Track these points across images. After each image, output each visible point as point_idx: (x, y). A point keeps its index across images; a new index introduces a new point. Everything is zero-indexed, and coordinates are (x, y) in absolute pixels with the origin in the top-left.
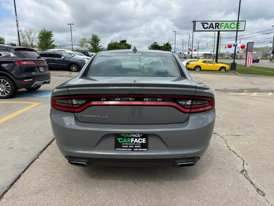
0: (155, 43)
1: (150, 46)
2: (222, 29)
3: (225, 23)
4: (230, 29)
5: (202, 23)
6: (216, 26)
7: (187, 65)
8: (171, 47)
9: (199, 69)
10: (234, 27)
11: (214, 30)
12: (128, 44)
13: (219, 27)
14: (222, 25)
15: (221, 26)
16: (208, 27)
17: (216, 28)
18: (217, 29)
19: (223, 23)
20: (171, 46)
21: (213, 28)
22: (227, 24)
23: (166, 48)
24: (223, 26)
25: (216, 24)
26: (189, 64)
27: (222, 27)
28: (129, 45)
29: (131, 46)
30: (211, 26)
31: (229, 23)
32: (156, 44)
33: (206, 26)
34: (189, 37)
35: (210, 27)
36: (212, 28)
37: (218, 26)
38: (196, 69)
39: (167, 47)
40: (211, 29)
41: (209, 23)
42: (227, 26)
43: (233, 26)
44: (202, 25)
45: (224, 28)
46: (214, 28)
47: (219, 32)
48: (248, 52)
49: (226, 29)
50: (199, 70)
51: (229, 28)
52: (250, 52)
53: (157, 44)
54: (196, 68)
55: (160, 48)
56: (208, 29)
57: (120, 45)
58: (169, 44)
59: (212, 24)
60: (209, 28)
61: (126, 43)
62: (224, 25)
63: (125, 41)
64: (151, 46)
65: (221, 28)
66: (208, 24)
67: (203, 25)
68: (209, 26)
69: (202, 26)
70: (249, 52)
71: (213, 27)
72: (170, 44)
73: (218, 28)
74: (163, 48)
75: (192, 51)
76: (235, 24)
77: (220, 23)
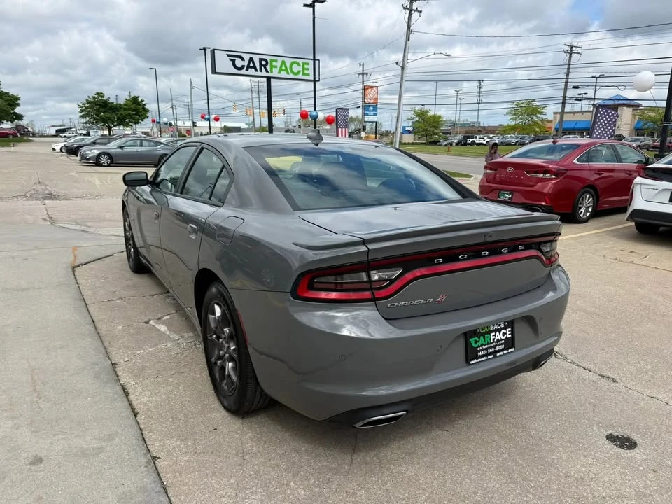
0: (98, 94)
1: (85, 101)
2: (275, 73)
3: (280, 60)
4: (291, 76)
5: (229, 55)
6: (261, 65)
8: (146, 107)
10: (299, 72)
13: (268, 67)
14: (274, 64)
15: (272, 67)
16: (243, 67)
17: (261, 71)
18: (264, 73)
19: (276, 61)
20: (145, 105)
21: (256, 70)
22: (283, 63)
23: (134, 111)
24: (276, 67)
25: (261, 60)
27: (273, 69)
28: (10, 96)
29: (17, 99)
30: (251, 65)
31: (288, 62)
32: (103, 97)
33: (239, 63)
34: (191, 85)
35: (249, 67)
36: (253, 70)
37: (265, 66)
39: (133, 106)
40: (251, 71)
41: (247, 57)
42: (283, 68)
43: (296, 68)
44: (230, 60)
45: (279, 72)
46: (258, 69)
47: (269, 79)
48: (340, 130)
49: (283, 74)
51: (288, 73)
52: (344, 129)
53: (105, 99)
55: (116, 108)
56: (243, 72)
58: (140, 99)
59: (251, 59)
60: (247, 70)
62: (279, 64)
64: (88, 102)
65: (272, 72)
66: (243, 59)
67: (233, 62)
68: (245, 63)
69: (231, 62)
70: (342, 128)
71: (254, 67)
72: (142, 101)
73: (267, 71)
74: (125, 109)
75: (209, 119)
76: (299, 65)
77: (268, 58)
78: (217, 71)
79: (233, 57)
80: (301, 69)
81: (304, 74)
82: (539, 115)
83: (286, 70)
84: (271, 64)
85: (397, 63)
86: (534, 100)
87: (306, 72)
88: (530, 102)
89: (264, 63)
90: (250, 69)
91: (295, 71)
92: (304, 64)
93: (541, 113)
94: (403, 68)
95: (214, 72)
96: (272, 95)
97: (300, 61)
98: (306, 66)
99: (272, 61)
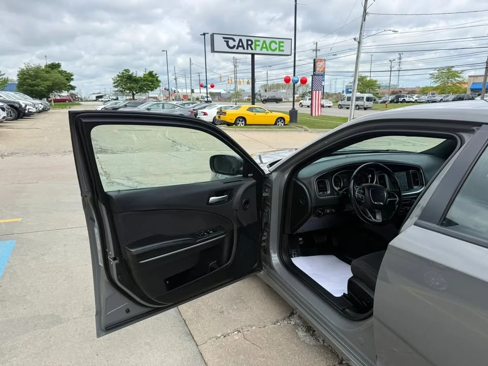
0: (125, 70)
1: (116, 76)
2: (258, 51)
3: (262, 40)
4: (270, 52)
5: (224, 38)
6: (248, 45)
7: (221, 116)
8: (159, 79)
9: (243, 122)
10: (276, 48)
11: (246, 51)
12: (66, 72)
13: (253, 46)
14: (257, 43)
15: (256, 45)
16: (234, 46)
17: (247, 49)
18: (250, 51)
19: (259, 41)
20: (157, 77)
21: (244, 49)
22: (264, 42)
23: (150, 82)
24: (259, 45)
25: (248, 41)
26: (225, 113)
27: (257, 47)
28: (67, 74)
29: (72, 75)
30: (241, 44)
31: (268, 41)
32: (128, 72)
33: (231, 43)
35: (238, 46)
36: (242, 48)
37: (251, 45)
38: (238, 124)
39: (150, 79)
40: (240, 50)
42: (264, 46)
43: (273, 46)
44: (225, 41)
45: (261, 50)
47: (253, 55)
48: (314, 92)
49: (264, 51)
50: (243, 124)
51: (268, 50)
52: (317, 92)
53: (130, 73)
54: (238, 122)
55: (138, 80)
56: (234, 50)
57: (47, 72)
58: (154, 73)
59: (240, 40)
60: (237, 48)
61: (60, 69)
62: (261, 43)
63: (58, 66)
64: (119, 76)
65: (255, 49)
66: (234, 40)
67: (227, 42)
68: (236, 44)
69: (226, 43)
71: (243, 46)
72: (156, 74)
73: (252, 49)
74: (144, 81)
75: (206, 87)
76: (276, 44)
77: (253, 39)
78: (215, 50)
79: (227, 40)
80: (277, 46)
81: (279, 50)
82: (457, 79)
83: (266, 48)
84: (255, 43)
85: (355, 39)
86: (453, 67)
87: (281, 48)
88: (449, 68)
89: (250, 43)
90: (239, 48)
91: (273, 48)
92: (280, 42)
93: (459, 77)
94: (359, 43)
95: (213, 51)
96: (255, 67)
97: (277, 41)
98: (281, 44)
99: (256, 41)
